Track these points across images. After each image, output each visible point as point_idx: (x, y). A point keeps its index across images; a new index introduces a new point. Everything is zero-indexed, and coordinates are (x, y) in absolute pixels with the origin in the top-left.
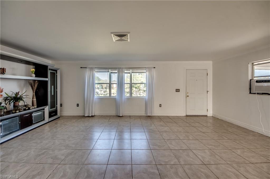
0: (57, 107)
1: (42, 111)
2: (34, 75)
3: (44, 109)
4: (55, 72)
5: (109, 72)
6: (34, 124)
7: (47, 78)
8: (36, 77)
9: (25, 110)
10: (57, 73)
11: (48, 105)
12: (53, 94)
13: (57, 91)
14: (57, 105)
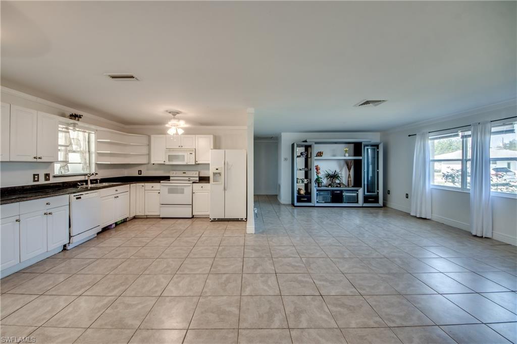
0: (378, 193)
1: (355, 193)
2: (347, 155)
3: (357, 191)
4: (376, 148)
5: (457, 135)
6: (345, 203)
7: (361, 156)
8: (349, 156)
9: (337, 187)
10: (378, 148)
11: (361, 187)
12: (370, 175)
13: (378, 172)
14: (378, 189)
